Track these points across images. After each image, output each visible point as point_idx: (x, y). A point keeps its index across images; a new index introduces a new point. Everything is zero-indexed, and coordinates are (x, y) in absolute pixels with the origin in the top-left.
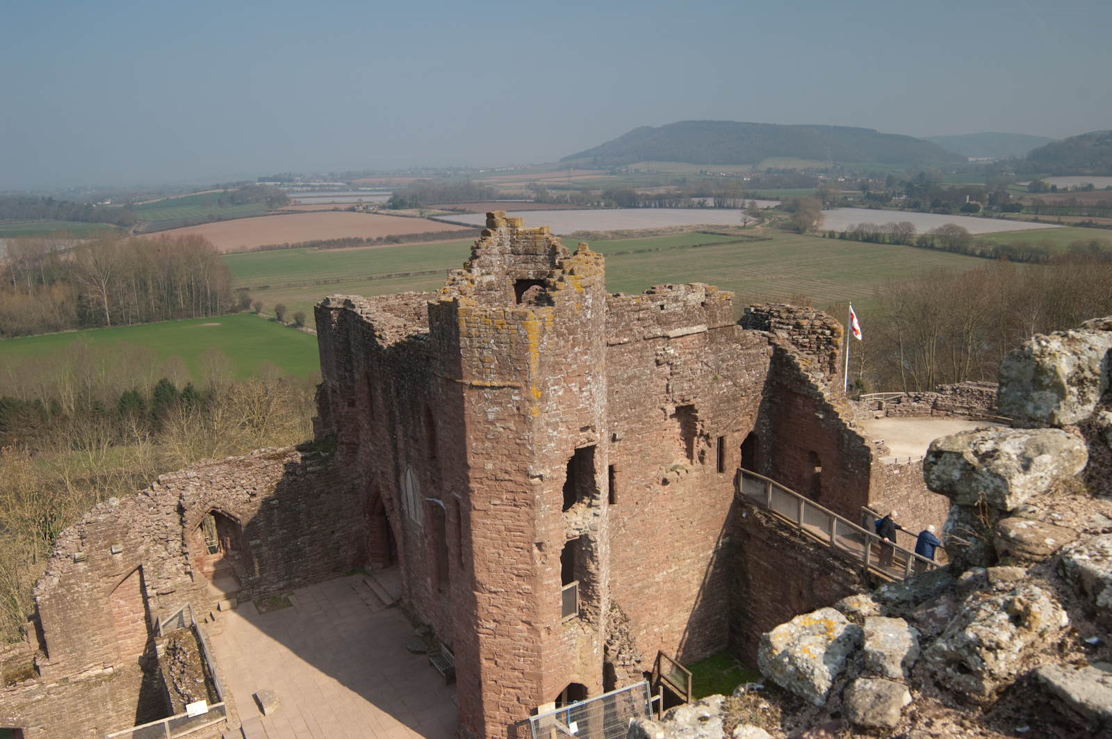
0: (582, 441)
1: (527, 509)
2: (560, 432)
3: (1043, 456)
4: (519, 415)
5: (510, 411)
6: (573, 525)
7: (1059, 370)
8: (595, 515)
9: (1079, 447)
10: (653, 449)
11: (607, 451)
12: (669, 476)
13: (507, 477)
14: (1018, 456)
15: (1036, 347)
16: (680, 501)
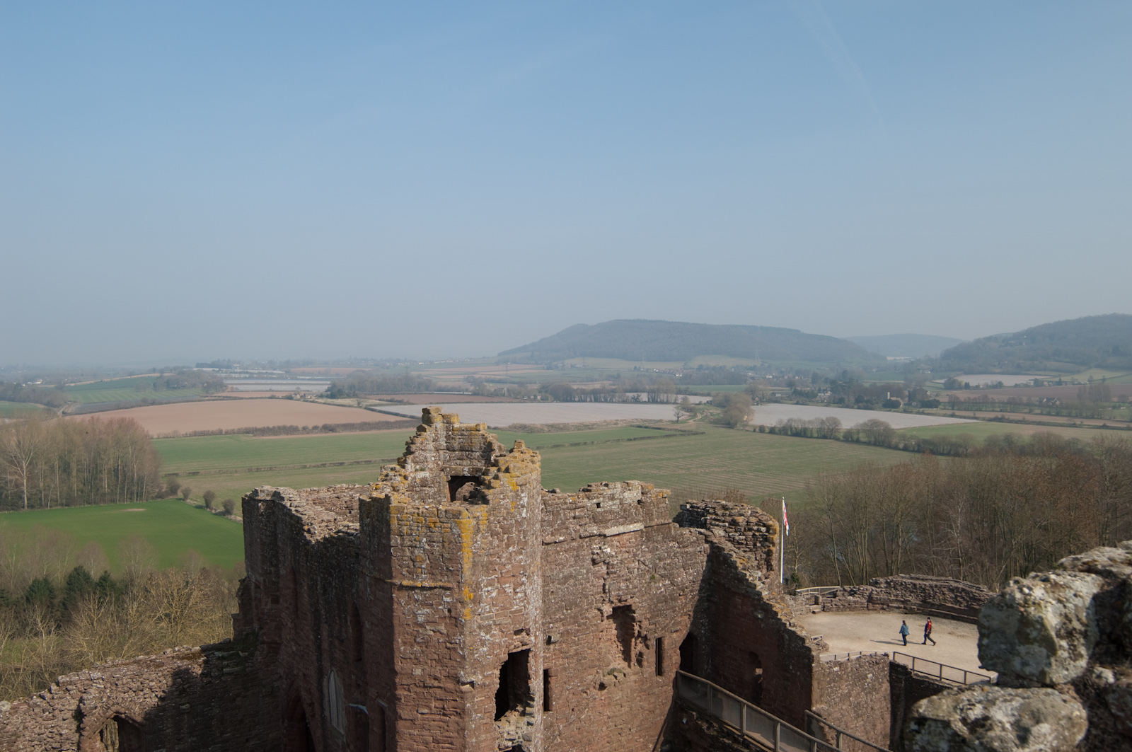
0: (516, 644)
1: (457, 719)
2: (493, 636)
3: (1042, 725)
4: (451, 617)
5: (441, 614)
6: (505, 735)
7: (1046, 622)
8: (529, 724)
9: (1078, 713)
10: (590, 651)
11: (542, 654)
12: (607, 679)
13: (436, 684)
14: (1012, 725)
15: (1018, 595)
16: (618, 707)
